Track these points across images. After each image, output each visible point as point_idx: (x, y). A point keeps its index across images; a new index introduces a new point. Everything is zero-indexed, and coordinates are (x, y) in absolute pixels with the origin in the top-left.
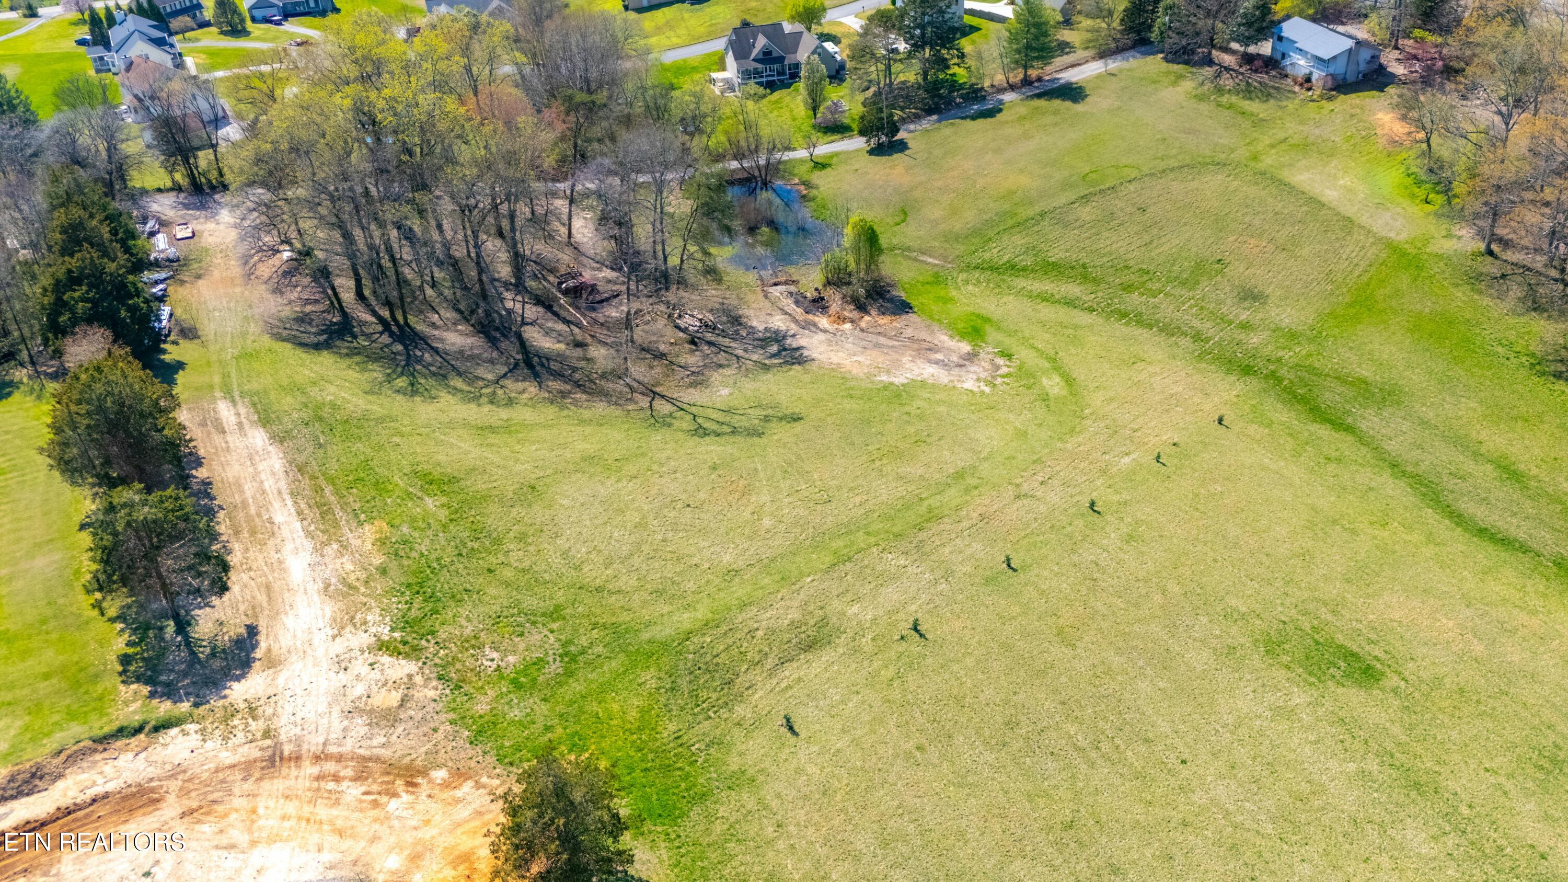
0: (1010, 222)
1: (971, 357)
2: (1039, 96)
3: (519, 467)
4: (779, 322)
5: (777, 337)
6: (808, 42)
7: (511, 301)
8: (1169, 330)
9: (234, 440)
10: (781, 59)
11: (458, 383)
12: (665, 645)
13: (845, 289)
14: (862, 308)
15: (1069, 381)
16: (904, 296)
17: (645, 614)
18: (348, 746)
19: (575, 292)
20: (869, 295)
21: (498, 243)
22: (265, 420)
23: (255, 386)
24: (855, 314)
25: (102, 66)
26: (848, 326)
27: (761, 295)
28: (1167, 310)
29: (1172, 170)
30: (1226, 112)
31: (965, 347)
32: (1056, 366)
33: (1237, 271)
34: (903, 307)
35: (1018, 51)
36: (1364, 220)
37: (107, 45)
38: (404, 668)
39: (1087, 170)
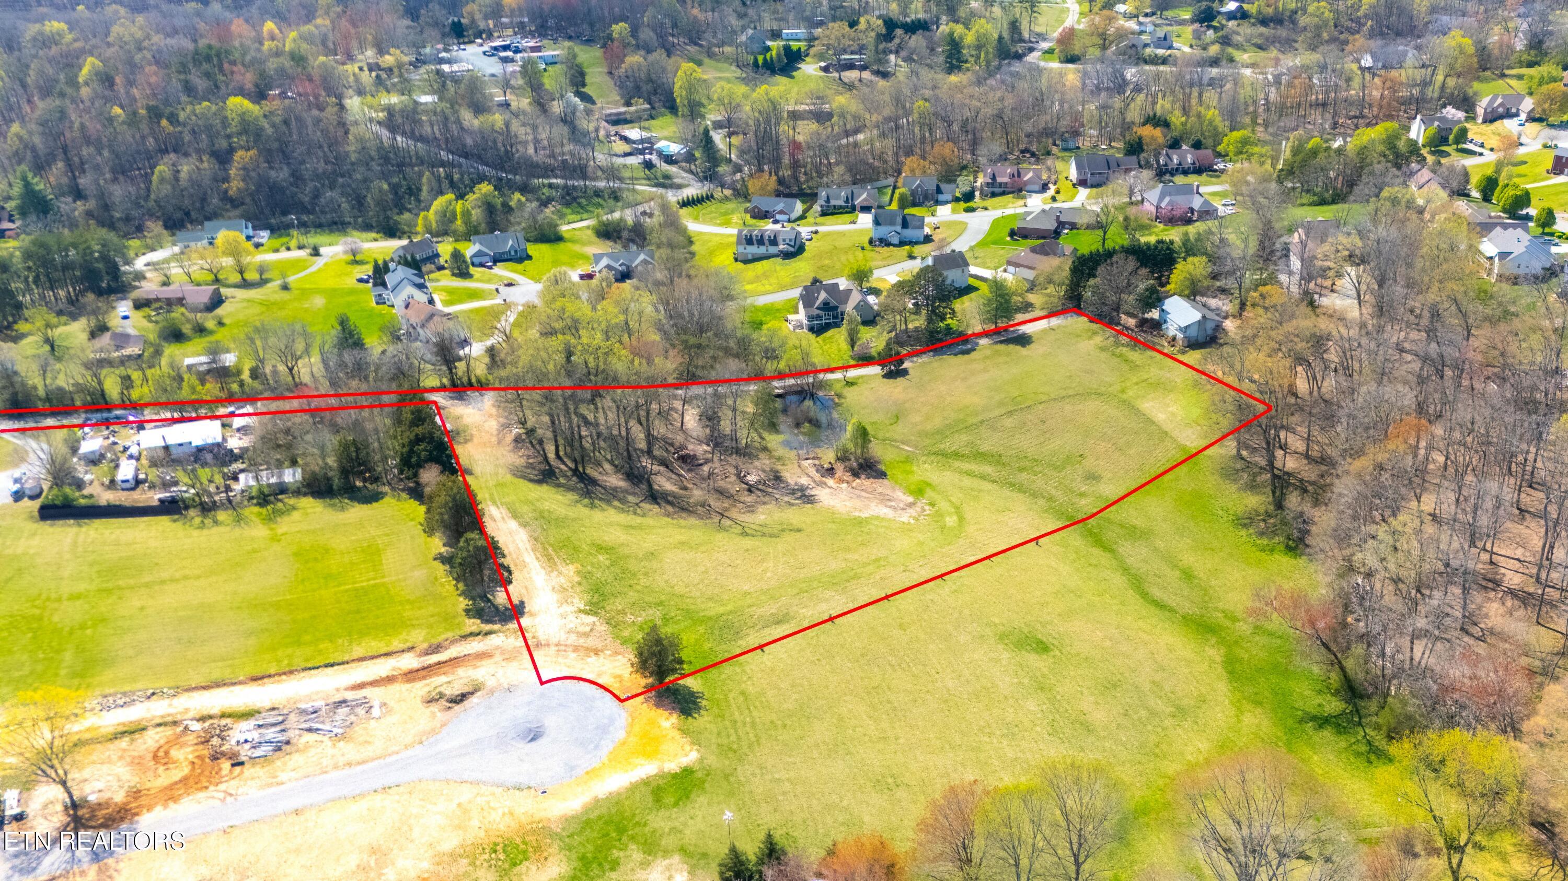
0: (961, 426)
1: (911, 505)
2: (1001, 342)
3: (646, 545)
4: (804, 481)
5: (802, 489)
6: (855, 298)
7: (646, 462)
8: (1035, 495)
9: (501, 524)
10: (836, 308)
11: (616, 503)
12: (710, 618)
13: (847, 463)
14: (856, 475)
15: (961, 519)
16: (883, 468)
17: (703, 606)
18: (569, 642)
19: (684, 459)
20: (861, 466)
21: (640, 428)
22: (515, 516)
23: (507, 500)
24: (851, 478)
25: (380, 301)
26: (845, 485)
27: (796, 466)
28: (1039, 483)
29: (1069, 397)
30: (1116, 360)
31: (910, 499)
32: (958, 510)
33: (1089, 463)
34: (882, 475)
35: (988, 312)
36: (1175, 434)
37: (384, 285)
38: (591, 619)
39: (1016, 394)
